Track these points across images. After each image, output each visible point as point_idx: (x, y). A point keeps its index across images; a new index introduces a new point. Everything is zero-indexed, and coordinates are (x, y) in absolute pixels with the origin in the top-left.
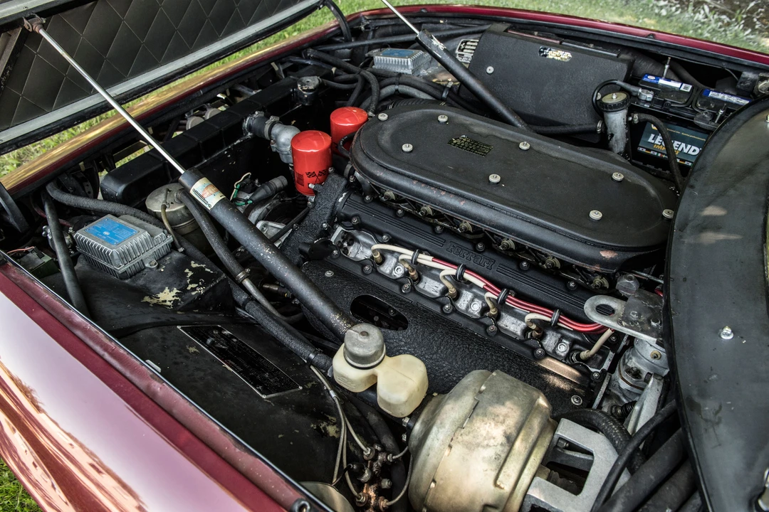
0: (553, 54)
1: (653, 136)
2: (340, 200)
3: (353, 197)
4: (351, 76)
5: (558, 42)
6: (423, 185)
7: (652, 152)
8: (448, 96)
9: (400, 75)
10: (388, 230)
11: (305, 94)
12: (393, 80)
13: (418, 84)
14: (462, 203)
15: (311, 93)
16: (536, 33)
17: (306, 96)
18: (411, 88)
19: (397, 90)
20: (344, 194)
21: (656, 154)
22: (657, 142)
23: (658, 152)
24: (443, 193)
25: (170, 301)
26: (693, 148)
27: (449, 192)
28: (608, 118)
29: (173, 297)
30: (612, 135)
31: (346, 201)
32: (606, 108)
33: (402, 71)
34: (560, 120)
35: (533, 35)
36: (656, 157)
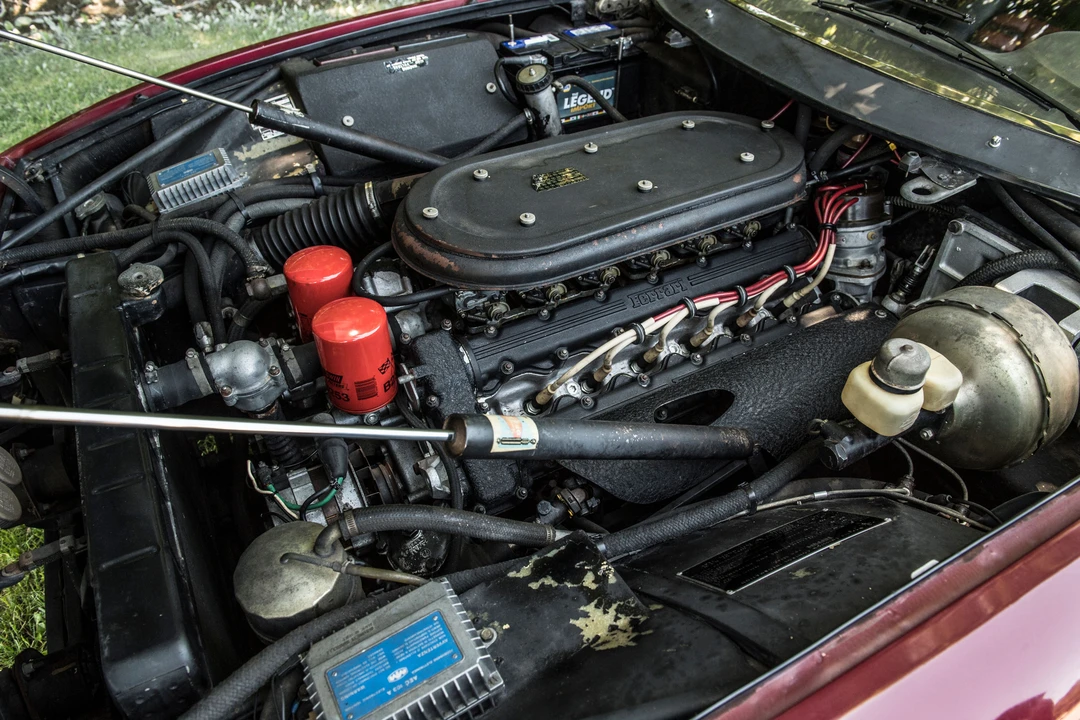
0: (404, 65)
1: (566, 100)
2: (466, 360)
3: (478, 343)
4: (145, 243)
5: (393, 48)
6: (607, 239)
7: (571, 119)
8: (323, 183)
9: (230, 195)
10: (557, 343)
11: (150, 302)
12: (230, 206)
13: (272, 192)
14: (661, 227)
15: (158, 294)
16: (355, 51)
17: (155, 302)
18: (264, 203)
19: (247, 218)
20: (461, 349)
21: (575, 118)
22: (573, 105)
23: (577, 115)
24: (634, 231)
25: (617, 618)
26: (606, 91)
27: (638, 225)
28: (539, 99)
29: (605, 612)
30: (548, 117)
31: (475, 354)
32: (532, 89)
33: (223, 189)
34: (479, 135)
35: (353, 54)
36: (577, 122)
